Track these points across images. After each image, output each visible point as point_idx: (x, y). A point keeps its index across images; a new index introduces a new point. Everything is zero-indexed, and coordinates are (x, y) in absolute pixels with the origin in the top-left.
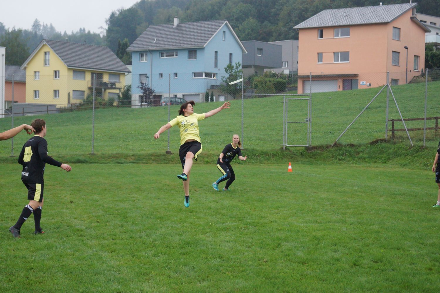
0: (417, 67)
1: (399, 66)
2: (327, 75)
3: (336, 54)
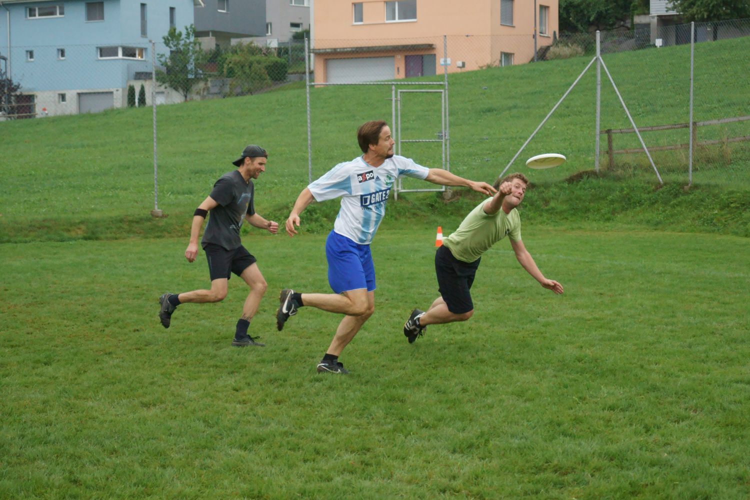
0: (544, 28)
1: (514, 27)
2: (372, 47)
3: (389, 4)
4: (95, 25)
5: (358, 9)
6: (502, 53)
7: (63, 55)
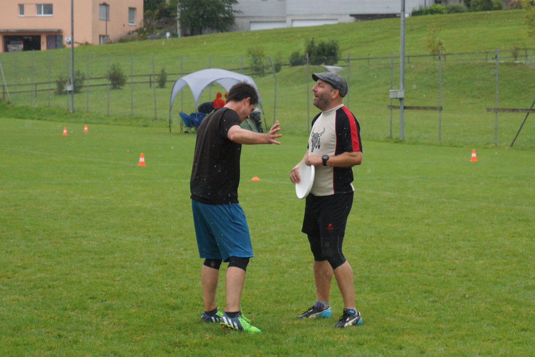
0: (133, 20)
1: (110, 20)
3: (39, 6)
5: (21, 8)
6: (100, 36)
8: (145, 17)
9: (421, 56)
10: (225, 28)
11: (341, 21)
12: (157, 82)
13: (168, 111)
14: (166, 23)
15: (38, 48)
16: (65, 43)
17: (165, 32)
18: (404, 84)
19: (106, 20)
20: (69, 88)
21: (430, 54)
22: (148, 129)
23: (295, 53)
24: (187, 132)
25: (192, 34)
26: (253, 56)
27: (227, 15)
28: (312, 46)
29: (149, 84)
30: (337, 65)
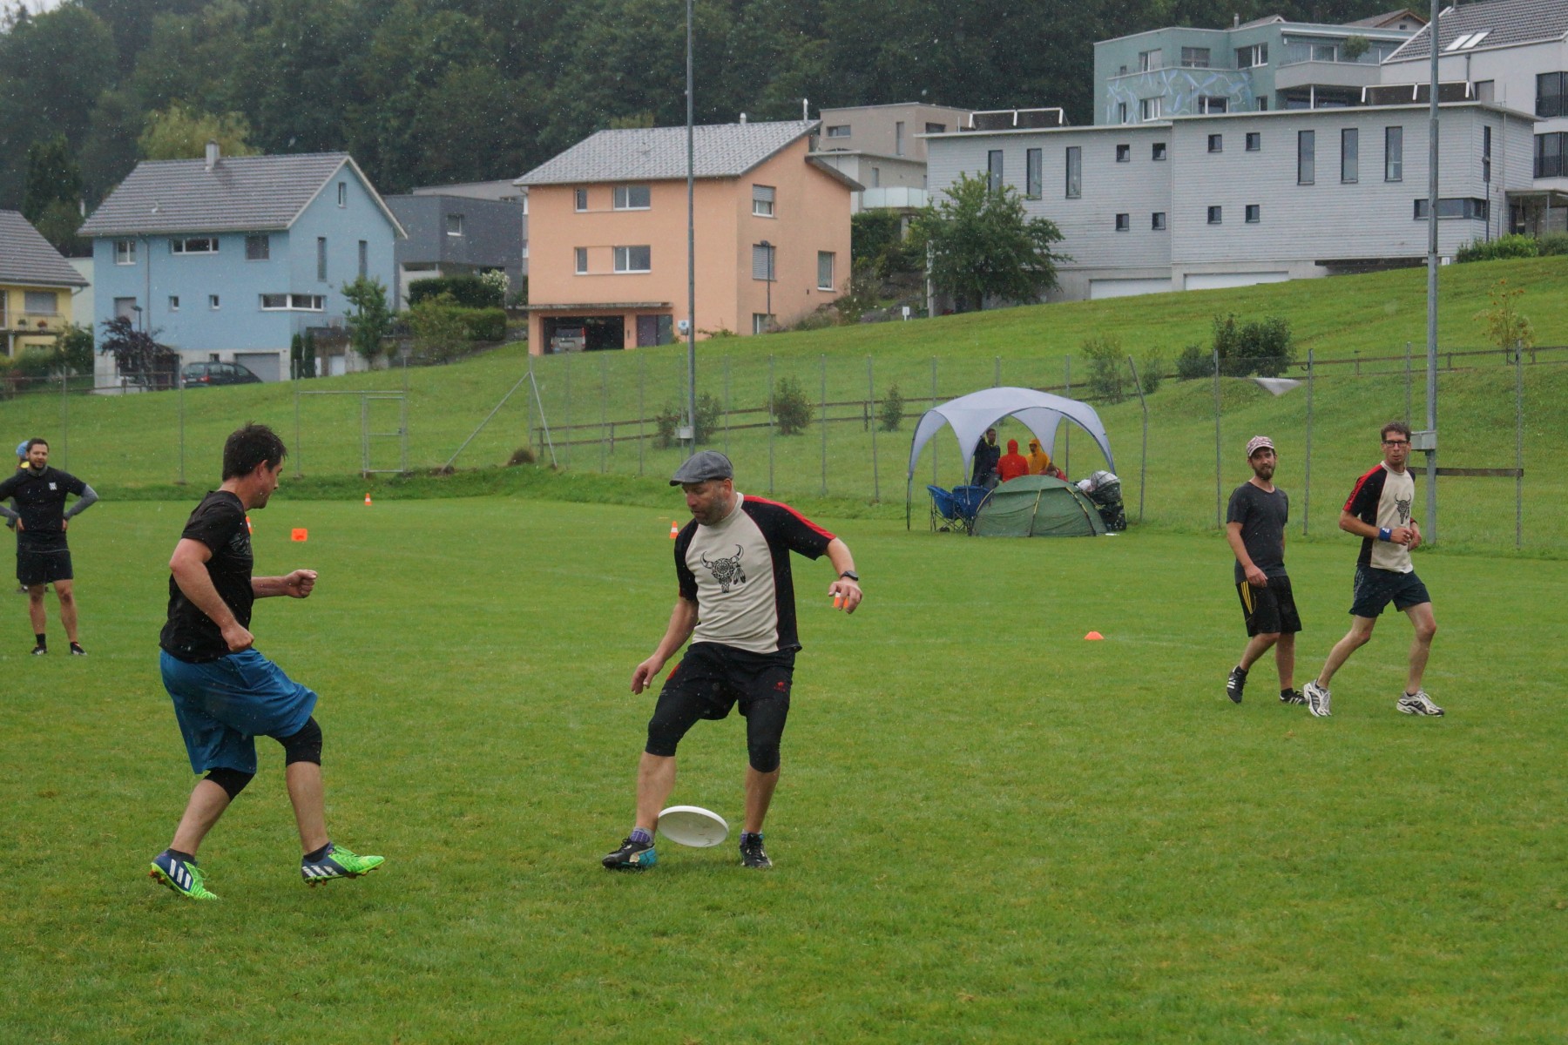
0: (827, 281)
1: (777, 281)
2: (598, 304)
3: (619, 251)
4: (258, 265)
5: (581, 253)
6: (755, 315)
7: (216, 303)
8: (856, 271)
9: (1478, 353)
10: (1034, 296)
11: (1295, 277)
12: (881, 418)
13: (904, 483)
14: (903, 286)
15: (619, 344)
16: (677, 333)
17: (901, 305)
18: (1435, 415)
19: (769, 281)
20: (685, 433)
21: (1496, 347)
22: (859, 522)
23: (1190, 349)
24: (945, 530)
25: (960, 310)
26: (1096, 357)
27: (1037, 267)
28: (1229, 335)
29: (861, 423)
30: (1286, 375)
